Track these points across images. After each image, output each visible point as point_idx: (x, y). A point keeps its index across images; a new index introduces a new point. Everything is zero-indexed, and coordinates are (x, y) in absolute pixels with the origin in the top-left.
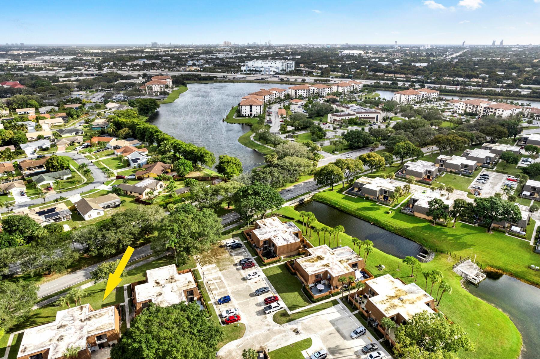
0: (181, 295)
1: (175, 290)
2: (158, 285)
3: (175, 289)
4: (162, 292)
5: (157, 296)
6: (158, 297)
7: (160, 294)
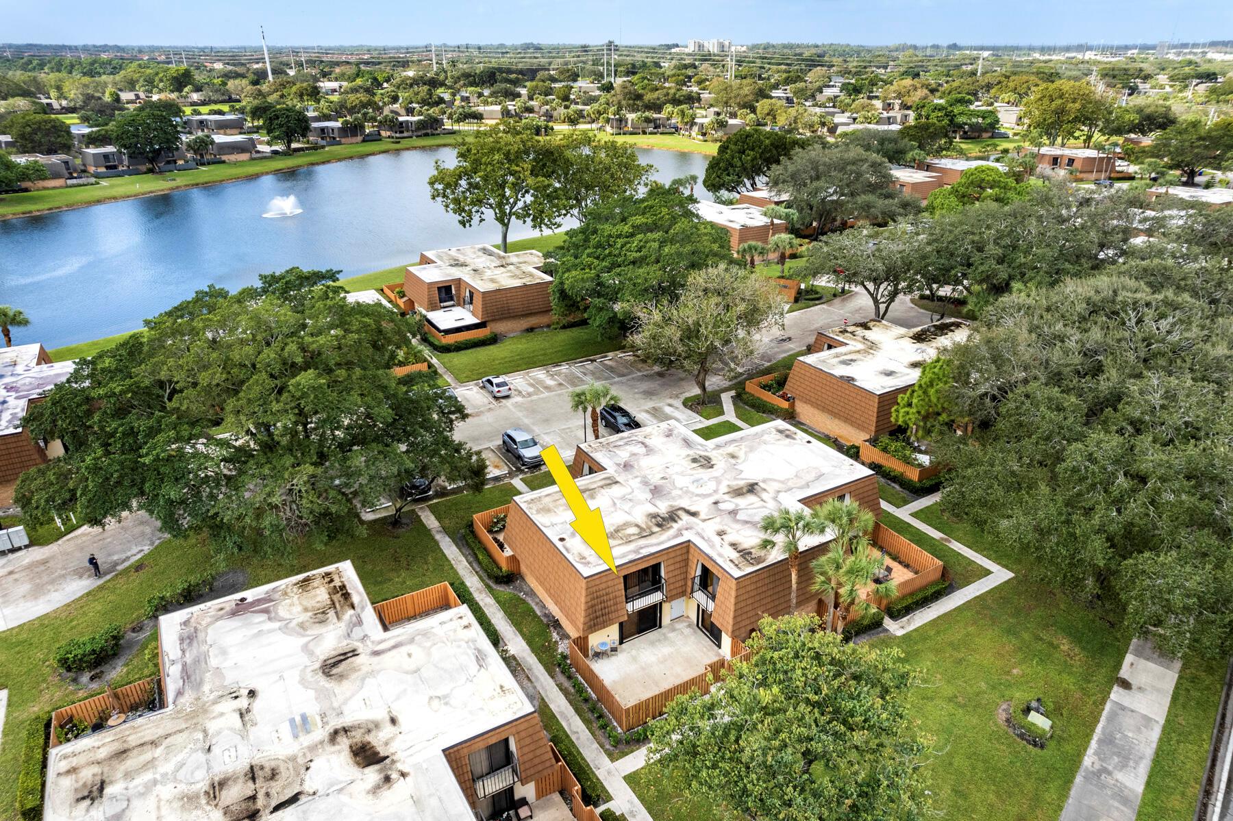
0: (186, 675)
1: (229, 706)
2: (358, 737)
3: (224, 718)
4: (323, 681)
5: (354, 653)
6: (344, 645)
7: (333, 666)
